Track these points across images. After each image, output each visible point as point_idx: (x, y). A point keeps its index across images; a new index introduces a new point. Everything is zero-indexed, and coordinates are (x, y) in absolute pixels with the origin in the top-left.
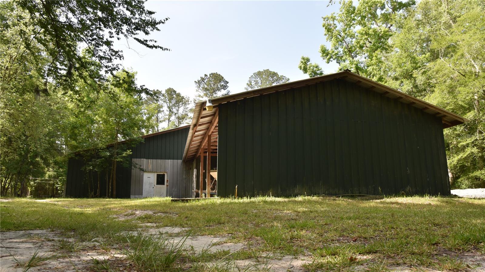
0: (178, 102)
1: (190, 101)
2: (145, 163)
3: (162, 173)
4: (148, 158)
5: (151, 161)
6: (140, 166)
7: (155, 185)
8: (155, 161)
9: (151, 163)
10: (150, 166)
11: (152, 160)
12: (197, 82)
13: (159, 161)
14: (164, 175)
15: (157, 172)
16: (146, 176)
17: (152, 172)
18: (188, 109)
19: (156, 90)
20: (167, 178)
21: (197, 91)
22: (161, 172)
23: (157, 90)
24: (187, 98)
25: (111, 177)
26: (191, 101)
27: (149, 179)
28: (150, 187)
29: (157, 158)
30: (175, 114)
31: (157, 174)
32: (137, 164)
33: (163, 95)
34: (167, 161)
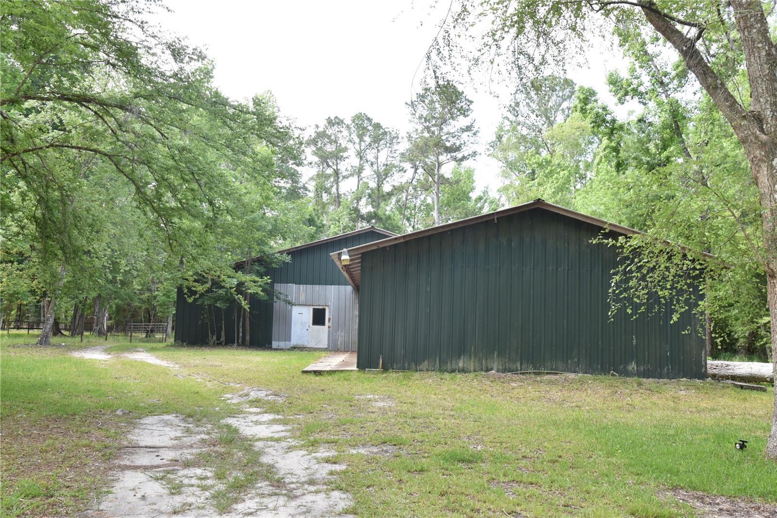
0: (376, 140)
1: (400, 136)
2: (294, 291)
3: (321, 307)
4: (299, 283)
5: (303, 287)
6: (287, 296)
7: (311, 325)
8: (309, 287)
9: (303, 290)
10: (303, 296)
11: (305, 285)
12: (410, 103)
13: (317, 287)
14: (324, 310)
15: (313, 305)
16: (296, 311)
17: (306, 305)
18: (398, 152)
19: (333, 118)
20: (329, 315)
21: (410, 121)
22: (319, 305)
23: (336, 117)
24: (395, 131)
25: (242, 314)
26: (402, 138)
27: (302, 316)
28: (302, 330)
29: (313, 283)
30: (372, 164)
31: (314, 309)
32: (282, 293)
33: (348, 127)
34: (329, 287)
